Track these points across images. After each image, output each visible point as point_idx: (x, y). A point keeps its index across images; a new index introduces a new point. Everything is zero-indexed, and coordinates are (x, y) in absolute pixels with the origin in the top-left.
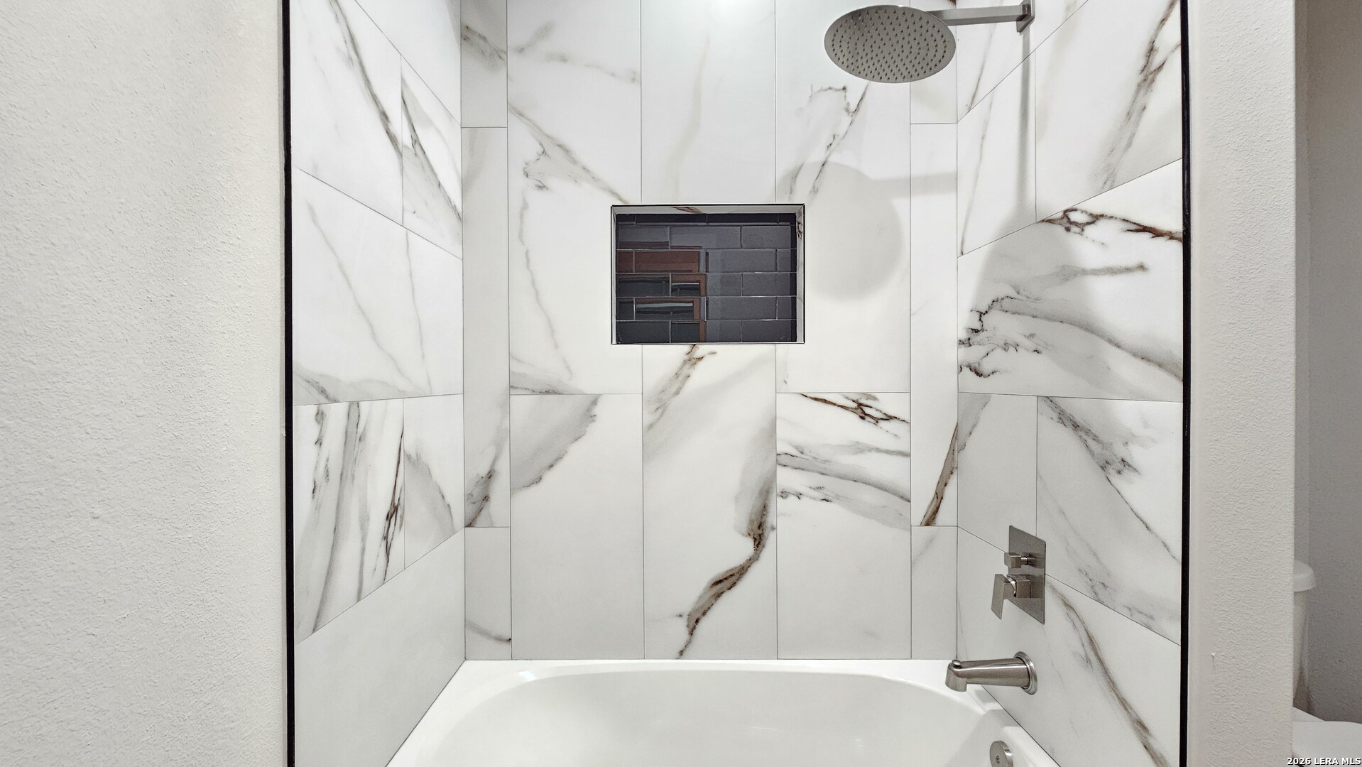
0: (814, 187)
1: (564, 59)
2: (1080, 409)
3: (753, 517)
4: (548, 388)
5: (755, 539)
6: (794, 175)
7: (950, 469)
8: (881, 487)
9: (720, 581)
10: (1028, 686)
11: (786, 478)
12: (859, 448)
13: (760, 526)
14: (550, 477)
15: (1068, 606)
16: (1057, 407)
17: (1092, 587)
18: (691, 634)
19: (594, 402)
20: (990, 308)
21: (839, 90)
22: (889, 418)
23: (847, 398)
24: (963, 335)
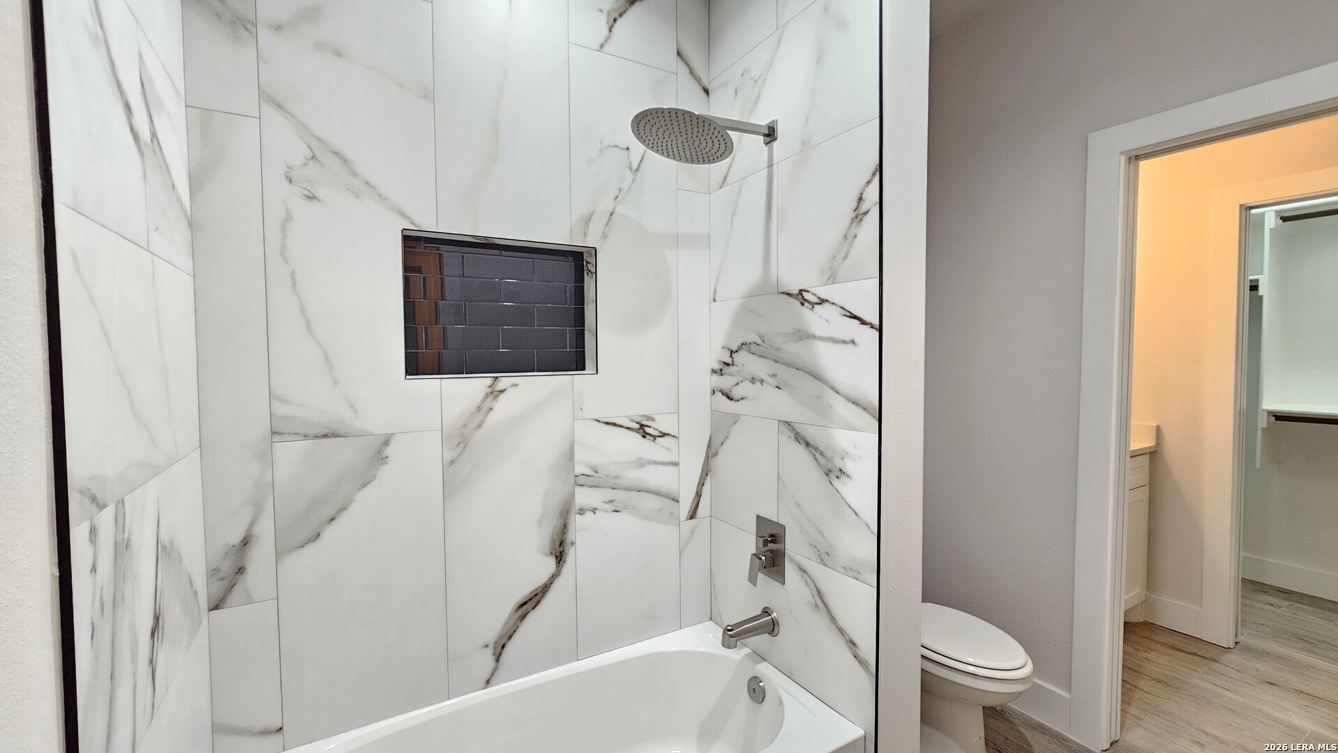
0: (604, 233)
1: (338, 53)
2: (811, 432)
3: (555, 537)
4: (325, 431)
5: (557, 557)
6: (587, 221)
7: (706, 472)
8: (658, 493)
9: (525, 603)
10: (773, 631)
11: (584, 497)
12: (642, 463)
13: (561, 544)
14: (330, 533)
15: (802, 570)
16: (794, 429)
17: (820, 556)
18: (498, 660)
19: (386, 443)
20: (739, 349)
21: (624, 149)
22: (663, 435)
23: (632, 421)
24: (717, 366)
